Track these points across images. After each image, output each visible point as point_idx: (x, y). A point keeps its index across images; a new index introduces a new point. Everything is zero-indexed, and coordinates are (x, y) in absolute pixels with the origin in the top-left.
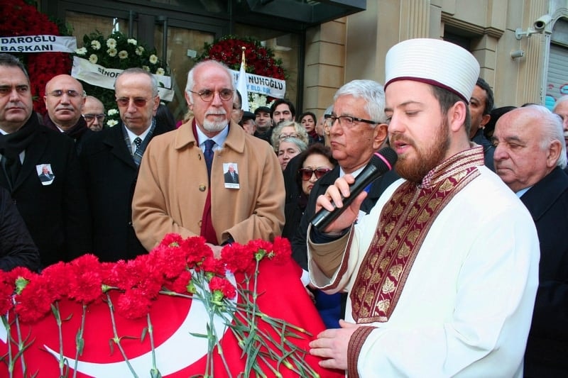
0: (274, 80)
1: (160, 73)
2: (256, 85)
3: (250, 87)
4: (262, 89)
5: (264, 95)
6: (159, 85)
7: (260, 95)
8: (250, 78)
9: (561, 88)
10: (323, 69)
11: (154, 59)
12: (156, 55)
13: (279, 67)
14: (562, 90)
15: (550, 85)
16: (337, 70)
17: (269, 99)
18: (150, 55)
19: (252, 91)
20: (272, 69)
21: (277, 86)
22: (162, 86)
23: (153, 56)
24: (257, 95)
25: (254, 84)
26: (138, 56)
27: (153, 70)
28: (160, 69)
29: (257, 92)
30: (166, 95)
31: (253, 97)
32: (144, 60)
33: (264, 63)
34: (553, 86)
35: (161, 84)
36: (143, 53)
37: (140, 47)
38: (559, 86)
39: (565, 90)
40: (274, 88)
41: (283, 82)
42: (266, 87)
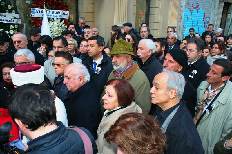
0: (64, 11)
1: (13, 13)
2: (56, 15)
3: (53, 15)
4: (58, 16)
5: (59, 18)
6: (13, 18)
7: (57, 19)
8: (52, 12)
9: (193, 5)
10: (85, 5)
11: (10, 7)
12: (10, 5)
13: (65, 6)
14: (193, 6)
15: (188, 4)
16: (91, 5)
17: (62, 20)
18: (8, 5)
19: (54, 17)
20: (62, 7)
21: (65, 14)
22: (15, 18)
23: (9, 6)
24: (56, 19)
25: (55, 14)
26: (3, 6)
27: (10, 12)
28: (13, 11)
29: (56, 17)
30: (17, 21)
31: (54, 19)
32: (5, 7)
33: (59, 5)
34: (189, 4)
35: (14, 17)
36: (5, 5)
37: (3, 2)
38: (192, 4)
39: (194, 5)
40: (64, 15)
41: (68, 12)
42: (60, 15)
